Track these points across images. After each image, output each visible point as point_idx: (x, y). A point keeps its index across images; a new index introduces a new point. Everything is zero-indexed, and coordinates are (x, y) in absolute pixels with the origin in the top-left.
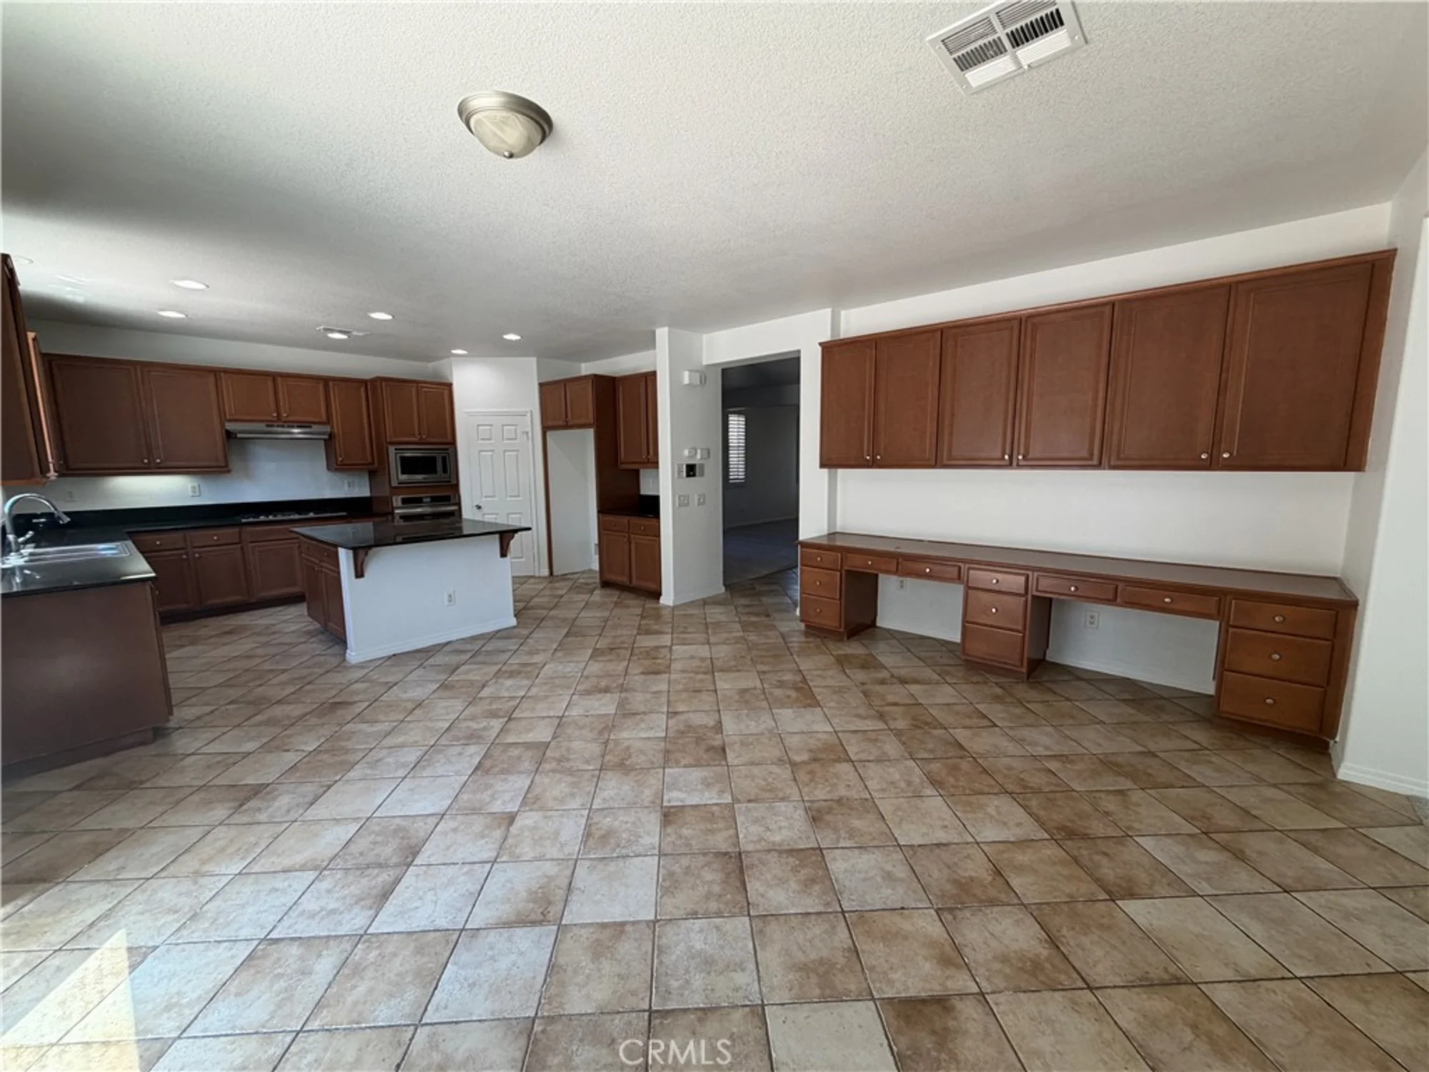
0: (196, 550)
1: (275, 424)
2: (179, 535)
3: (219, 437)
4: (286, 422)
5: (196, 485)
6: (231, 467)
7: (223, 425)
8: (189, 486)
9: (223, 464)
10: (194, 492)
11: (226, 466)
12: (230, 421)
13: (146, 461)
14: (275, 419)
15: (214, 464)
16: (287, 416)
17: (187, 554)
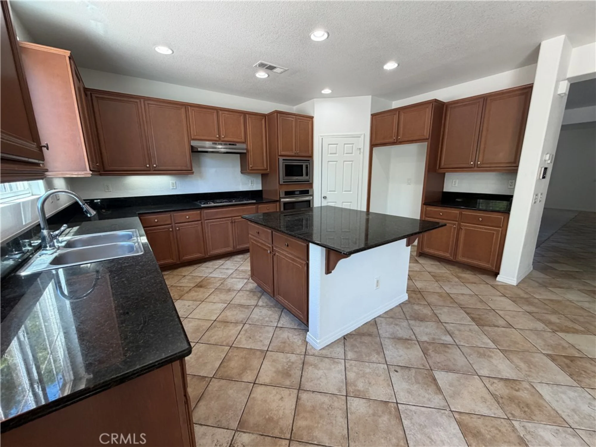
0: (176, 225)
1: (217, 143)
2: (168, 215)
3: (187, 150)
4: (223, 141)
5: (174, 182)
6: (194, 170)
7: (189, 142)
8: (171, 182)
9: (190, 169)
10: (173, 187)
11: (191, 170)
12: (193, 139)
13: (148, 166)
14: (218, 139)
15: (184, 168)
16: (224, 137)
17: (172, 227)
